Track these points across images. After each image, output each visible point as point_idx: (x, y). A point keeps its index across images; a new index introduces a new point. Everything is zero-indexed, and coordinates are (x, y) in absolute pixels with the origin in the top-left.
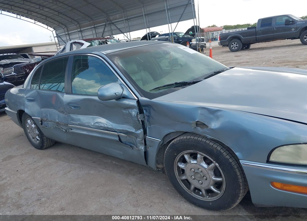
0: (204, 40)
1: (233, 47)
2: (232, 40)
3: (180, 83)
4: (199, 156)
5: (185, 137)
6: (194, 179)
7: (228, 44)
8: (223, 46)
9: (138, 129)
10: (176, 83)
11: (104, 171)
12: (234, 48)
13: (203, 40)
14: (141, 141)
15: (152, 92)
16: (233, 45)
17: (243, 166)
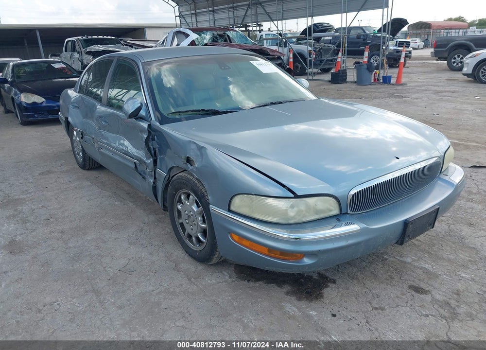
0: (409, 45)
1: (454, 62)
2: (455, 50)
3: (208, 111)
4: (191, 197)
5: (184, 174)
6: (188, 223)
7: (447, 56)
8: (439, 58)
9: (148, 158)
10: (203, 110)
11: (131, 205)
12: (456, 64)
13: (407, 44)
14: (151, 173)
15: (169, 116)
16: (455, 58)
17: (212, 211)
